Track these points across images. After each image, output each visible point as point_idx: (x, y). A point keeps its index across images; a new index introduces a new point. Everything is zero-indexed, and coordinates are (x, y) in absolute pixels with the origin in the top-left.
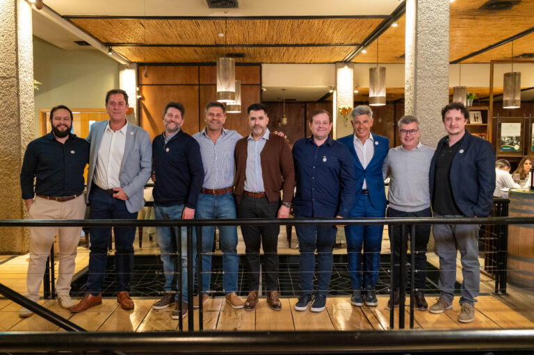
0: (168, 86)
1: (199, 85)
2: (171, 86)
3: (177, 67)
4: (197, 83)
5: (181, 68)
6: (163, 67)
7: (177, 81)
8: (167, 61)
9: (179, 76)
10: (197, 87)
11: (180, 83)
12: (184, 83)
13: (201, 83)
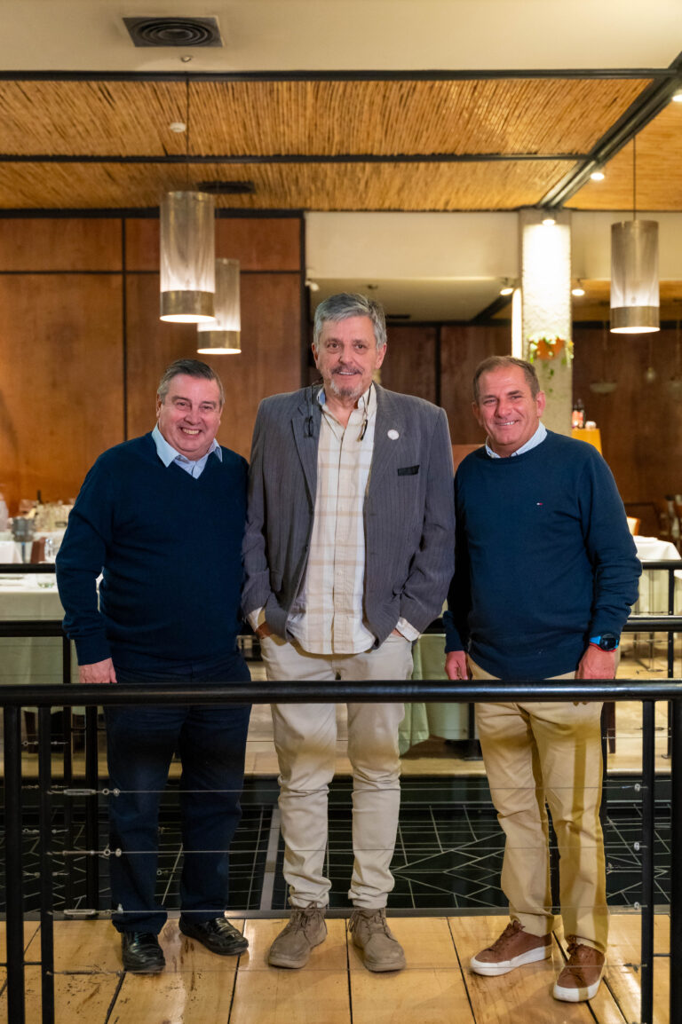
0: (33, 277)
1: (124, 273)
2: (42, 277)
3: (60, 222)
4: (118, 266)
5: (72, 224)
6: (20, 222)
7: (62, 263)
8: (31, 204)
9: (68, 248)
10: (117, 281)
11: (69, 268)
12: (80, 267)
13: (130, 267)
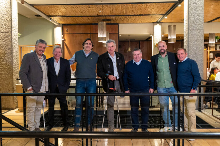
0: (76, 34)
1: (90, 34)
2: (77, 34)
3: (80, 26)
4: (89, 33)
5: (82, 26)
6: (74, 26)
8: (76, 23)
9: (81, 30)
10: (89, 35)
11: (81, 33)
12: (83, 33)
